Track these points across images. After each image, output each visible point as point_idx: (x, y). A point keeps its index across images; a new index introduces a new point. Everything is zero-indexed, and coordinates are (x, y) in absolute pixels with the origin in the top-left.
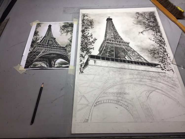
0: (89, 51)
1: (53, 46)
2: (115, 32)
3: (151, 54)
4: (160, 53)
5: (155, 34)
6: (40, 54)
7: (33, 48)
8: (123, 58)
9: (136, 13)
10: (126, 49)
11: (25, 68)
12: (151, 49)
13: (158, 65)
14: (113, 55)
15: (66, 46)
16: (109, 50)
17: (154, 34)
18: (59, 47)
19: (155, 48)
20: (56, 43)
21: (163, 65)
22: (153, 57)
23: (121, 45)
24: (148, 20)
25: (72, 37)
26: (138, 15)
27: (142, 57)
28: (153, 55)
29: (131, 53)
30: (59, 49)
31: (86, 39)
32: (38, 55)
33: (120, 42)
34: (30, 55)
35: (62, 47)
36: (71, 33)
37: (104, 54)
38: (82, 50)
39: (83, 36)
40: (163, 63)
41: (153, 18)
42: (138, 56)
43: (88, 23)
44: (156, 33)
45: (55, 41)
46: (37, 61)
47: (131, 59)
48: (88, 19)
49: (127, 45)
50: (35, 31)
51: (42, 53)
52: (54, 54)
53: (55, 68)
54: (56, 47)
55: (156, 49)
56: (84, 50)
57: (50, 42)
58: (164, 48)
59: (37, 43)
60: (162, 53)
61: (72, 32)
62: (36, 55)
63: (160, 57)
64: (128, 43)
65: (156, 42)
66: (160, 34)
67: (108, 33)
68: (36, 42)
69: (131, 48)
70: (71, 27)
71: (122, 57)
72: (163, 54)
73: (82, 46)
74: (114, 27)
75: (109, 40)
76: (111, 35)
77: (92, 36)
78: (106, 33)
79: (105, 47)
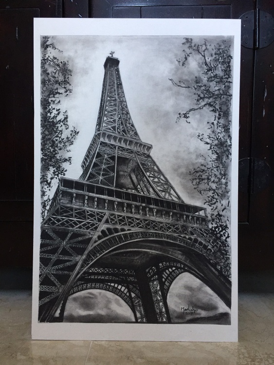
0: (60, 167)
2: (123, 109)
3: (192, 182)
4: (213, 179)
5: (215, 122)
8: (132, 189)
9: (185, 41)
10: (143, 164)
12: (196, 167)
13: (201, 209)
14: (111, 180)
16: (104, 166)
17: (213, 121)
19: (205, 166)
21: (212, 209)
22: (195, 188)
23: (132, 152)
26: (188, 51)
27: (172, 187)
28: (196, 183)
29: (151, 175)
31: (54, 130)
33: (131, 143)
37: (92, 176)
38: (43, 163)
39: (45, 118)
40: (213, 205)
42: (165, 186)
43: (57, 75)
44: (219, 119)
47: (148, 191)
48: (55, 58)
49: (146, 152)
55: (206, 169)
56: (49, 163)
58: (224, 165)
60: (216, 180)
63: (210, 190)
64: (150, 148)
65: (212, 147)
67: (106, 113)
69: (154, 162)
72: (217, 183)
73: (45, 150)
74: (123, 92)
75: (107, 135)
76: (112, 120)
77: (67, 121)
78: (100, 113)
79: (96, 158)
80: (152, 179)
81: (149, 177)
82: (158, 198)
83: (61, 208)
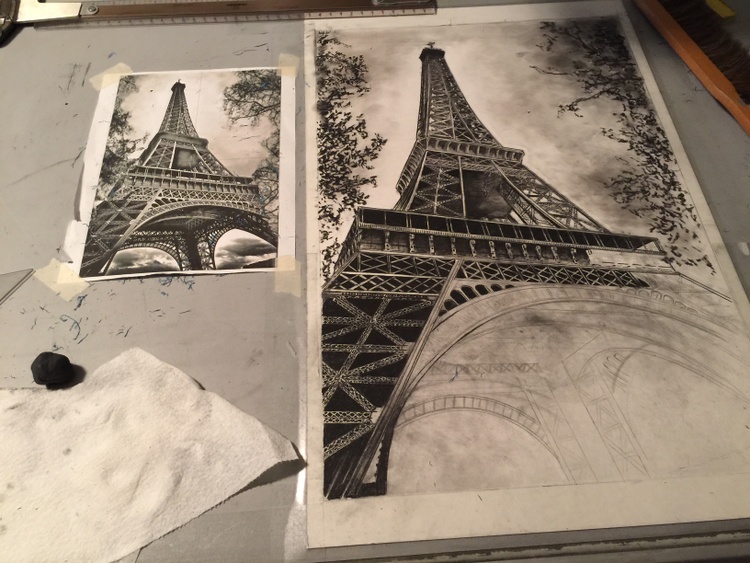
0: (355, 191)
1: (198, 176)
2: (460, 106)
3: (615, 199)
4: (653, 191)
5: (627, 113)
6: (146, 209)
7: (111, 187)
8: (500, 218)
9: (543, 25)
10: (510, 178)
11: (84, 273)
12: (615, 176)
13: (648, 240)
14: (457, 206)
15: (258, 175)
16: (439, 186)
17: (622, 112)
18: (225, 179)
19: (631, 173)
20: (211, 161)
21: (670, 239)
22: (623, 208)
23: (489, 162)
24: (593, 52)
25: (277, 133)
26: (552, 35)
27: (578, 209)
28: (623, 199)
29: (532, 194)
30: (228, 187)
31: (341, 141)
32: (134, 216)
33: (483, 150)
34: (101, 219)
35: (238, 179)
36: (273, 115)
37: (418, 202)
38: (324, 188)
39: (325, 126)
40: (669, 233)
41: (611, 45)
42: (564, 209)
43: (343, 72)
44: (631, 108)
45: (206, 154)
46: (133, 241)
47: (534, 219)
48: (339, 54)
49: (514, 160)
50: (115, 113)
51: (154, 205)
52: (205, 208)
53: (214, 268)
54: (212, 178)
55: (634, 177)
56: (335, 187)
57: (185, 160)
58: (665, 169)
59: (128, 165)
60: (660, 193)
61: (278, 112)
62: (126, 217)
63: (654, 207)
64: (519, 155)
65: (634, 146)
66: (645, 113)
67: (432, 113)
68: (121, 159)
69: (534, 174)
70: (269, 89)
71: (496, 214)
72: (663, 196)
73: (326, 169)
74: (456, 86)
75: (437, 143)
76: (443, 122)
77: (364, 128)
78: (421, 114)
79: (423, 174)
80: (535, 199)
81: (529, 196)
82: (554, 228)
83: (363, 258)
